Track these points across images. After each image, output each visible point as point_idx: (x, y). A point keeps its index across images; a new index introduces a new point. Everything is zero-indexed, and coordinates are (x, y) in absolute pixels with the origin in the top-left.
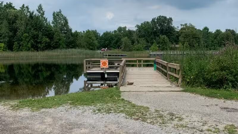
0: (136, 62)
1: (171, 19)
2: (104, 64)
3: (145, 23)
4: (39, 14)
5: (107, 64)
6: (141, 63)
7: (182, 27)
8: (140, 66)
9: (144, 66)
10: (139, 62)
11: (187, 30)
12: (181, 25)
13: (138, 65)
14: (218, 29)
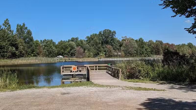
0: (94, 67)
1: (115, 32)
2: (74, 69)
3: (93, 35)
4: (6, 28)
5: (76, 69)
6: (97, 68)
7: (123, 38)
8: (96, 69)
9: (99, 69)
10: (95, 67)
11: (126, 41)
12: (122, 37)
13: (95, 69)
14: (151, 40)
